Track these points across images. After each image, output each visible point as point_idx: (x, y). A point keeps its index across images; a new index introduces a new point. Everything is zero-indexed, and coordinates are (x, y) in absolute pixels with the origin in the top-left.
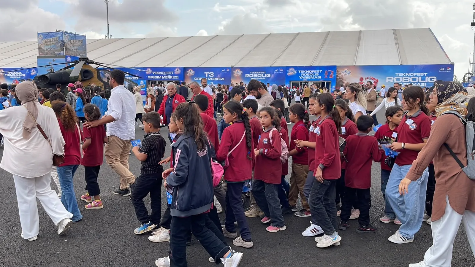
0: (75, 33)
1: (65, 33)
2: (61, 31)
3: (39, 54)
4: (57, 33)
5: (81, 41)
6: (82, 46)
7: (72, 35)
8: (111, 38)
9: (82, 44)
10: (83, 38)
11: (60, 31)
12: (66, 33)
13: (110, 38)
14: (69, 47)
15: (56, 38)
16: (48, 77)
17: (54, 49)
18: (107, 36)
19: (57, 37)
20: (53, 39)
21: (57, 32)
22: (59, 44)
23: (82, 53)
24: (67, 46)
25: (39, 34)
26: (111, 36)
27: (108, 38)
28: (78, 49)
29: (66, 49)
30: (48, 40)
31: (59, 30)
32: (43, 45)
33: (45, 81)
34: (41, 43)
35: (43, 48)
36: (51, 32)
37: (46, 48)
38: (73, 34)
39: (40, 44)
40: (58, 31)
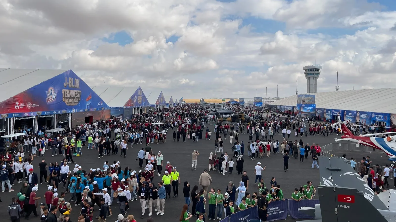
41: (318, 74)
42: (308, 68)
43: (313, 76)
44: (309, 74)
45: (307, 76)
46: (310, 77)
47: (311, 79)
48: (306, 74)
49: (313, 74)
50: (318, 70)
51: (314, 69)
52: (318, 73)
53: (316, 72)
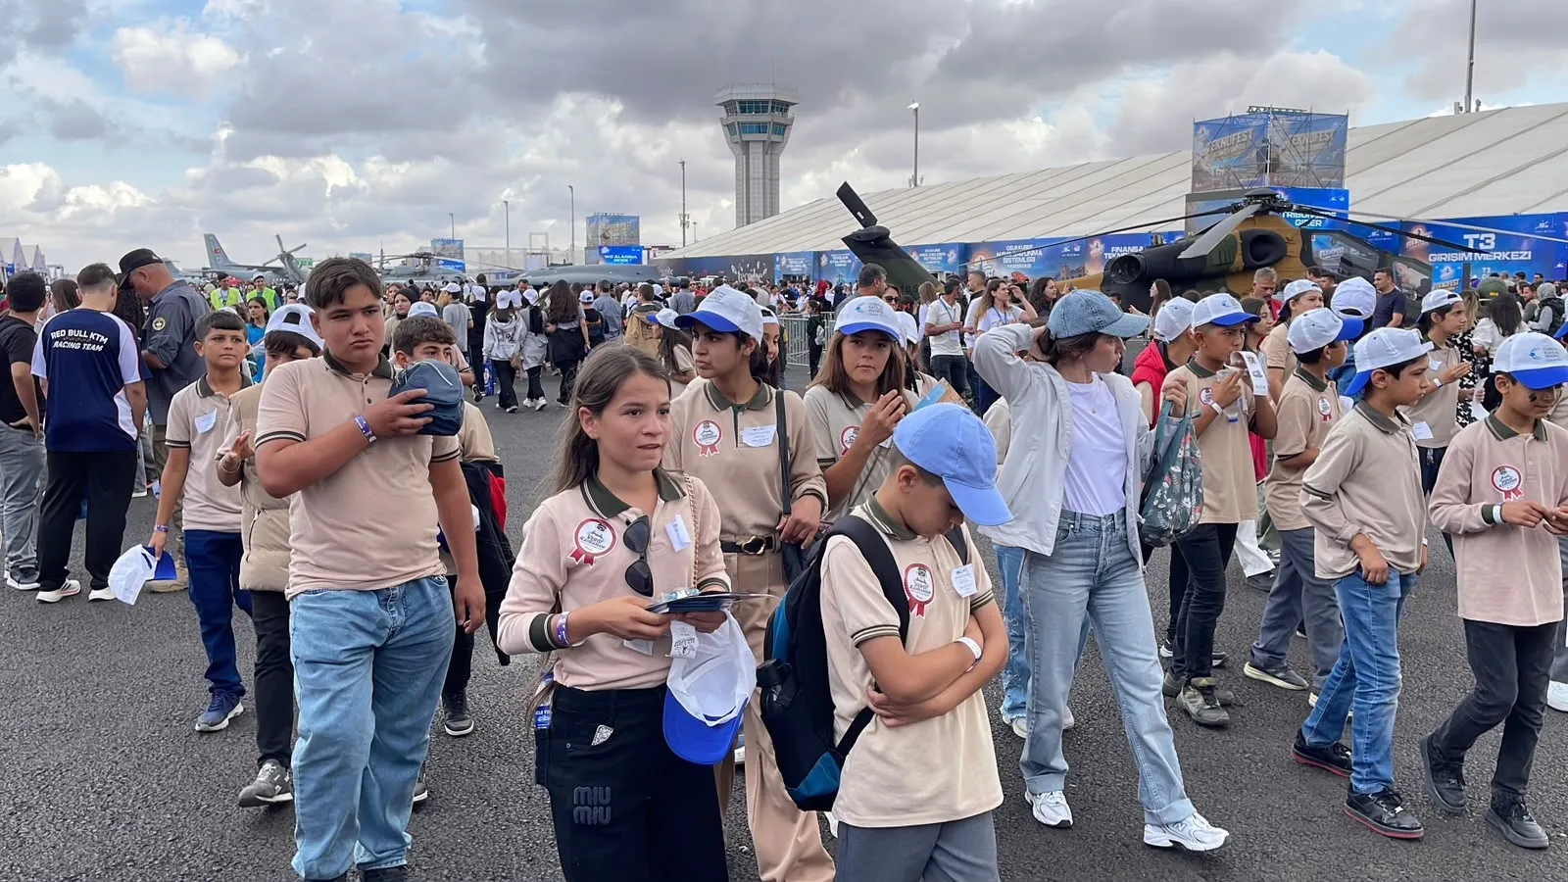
0: (1309, 112)
1: (1280, 112)
2: (1265, 108)
3: (1193, 188)
4: (1254, 116)
5: (1329, 134)
6: (1332, 149)
7: (1299, 118)
8: (1477, 110)
9: (1330, 144)
10: (1336, 124)
11: (1262, 110)
12: (1282, 113)
13: (1473, 110)
14: (1284, 160)
15: (1247, 134)
16: (1140, 260)
17: (1236, 169)
18: (1463, 105)
19: (1251, 130)
20: (1239, 137)
21: (1253, 113)
22: (1255, 152)
23: (1325, 175)
24: (1278, 155)
25: (1197, 125)
26: (1479, 103)
27: (1468, 111)
28: (1317, 162)
29: (1275, 166)
30: (1223, 141)
31: (1258, 108)
32: (1206, 158)
33: (1131, 274)
34: (1201, 154)
35: (1206, 168)
36: (1233, 115)
37: (1214, 168)
38: (1305, 114)
39: (1198, 158)
40: (1254, 109)
41: (782, 129)
42: (739, 98)
43: (763, 137)
44: (745, 128)
45: (737, 138)
46: (748, 142)
47: (756, 151)
48: (730, 127)
49: (761, 128)
50: (782, 106)
51: (767, 102)
52: (785, 126)
53: (778, 117)
